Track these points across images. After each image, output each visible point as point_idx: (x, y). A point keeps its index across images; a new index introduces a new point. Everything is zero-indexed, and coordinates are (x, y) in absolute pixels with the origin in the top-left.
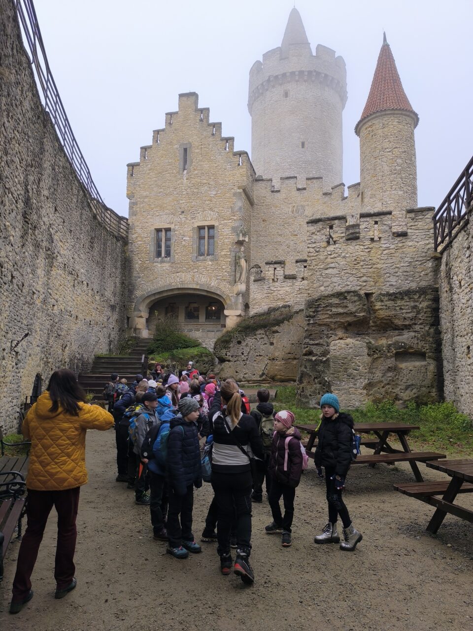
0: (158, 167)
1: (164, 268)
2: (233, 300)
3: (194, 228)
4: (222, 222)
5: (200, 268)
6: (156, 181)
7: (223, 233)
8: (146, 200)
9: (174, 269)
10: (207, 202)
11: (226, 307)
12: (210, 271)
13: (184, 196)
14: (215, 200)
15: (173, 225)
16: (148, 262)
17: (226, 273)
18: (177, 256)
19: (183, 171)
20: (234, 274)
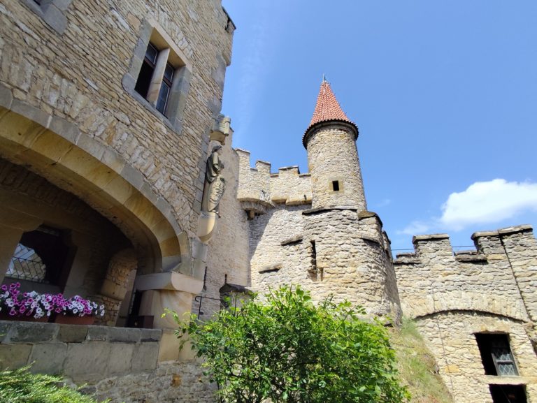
12: (159, 148)
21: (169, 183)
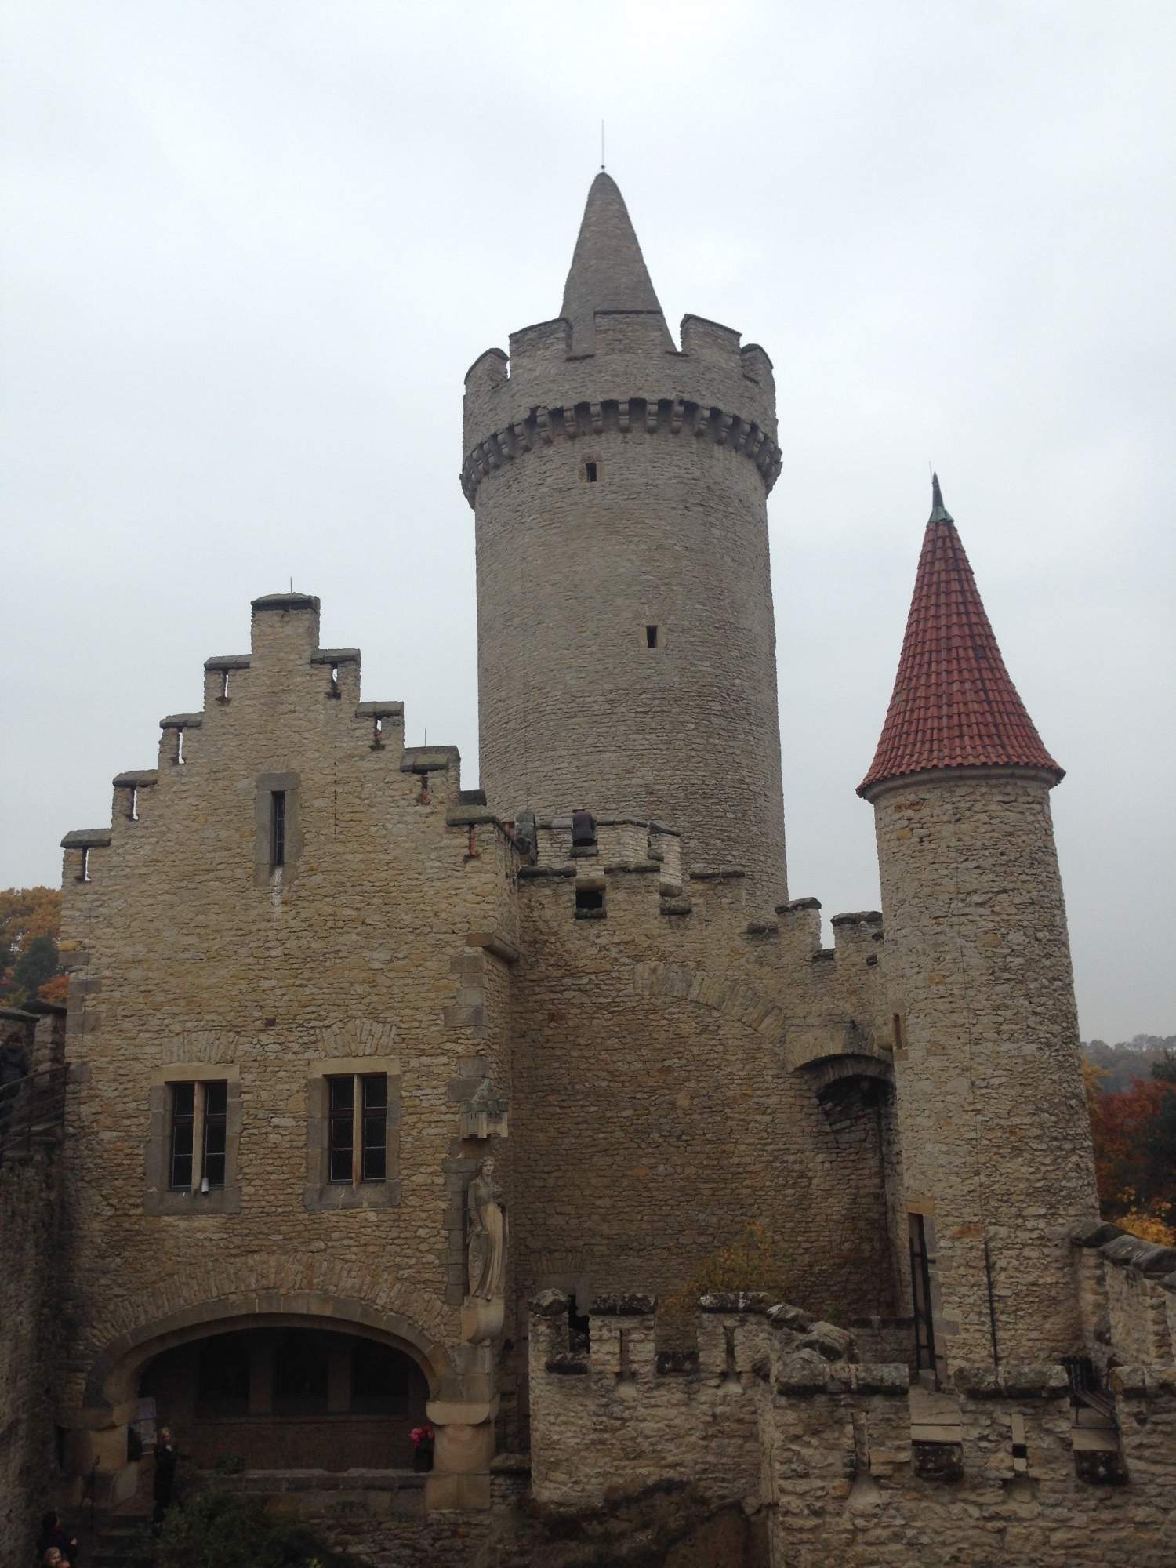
0: (182, 856)
1: (199, 1235)
2: (460, 1362)
3: (310, 1084)
4: (415, 1063)
5: (335, 1235)
6: (172, 906)
7: (417, 1102)
8: (135, 974)
9: (237, 1240)
10: (359, 989)
11: (432, 1385)
12: (371, 1249)
13: (274, 964)
14: (388, 983)
15: (236, 1069)
16: (140, 1211)
17: (430, 1258)
18: (251, 1190)
19: (272, 873)
20: (457, 1257)
21: (398, 1286)
